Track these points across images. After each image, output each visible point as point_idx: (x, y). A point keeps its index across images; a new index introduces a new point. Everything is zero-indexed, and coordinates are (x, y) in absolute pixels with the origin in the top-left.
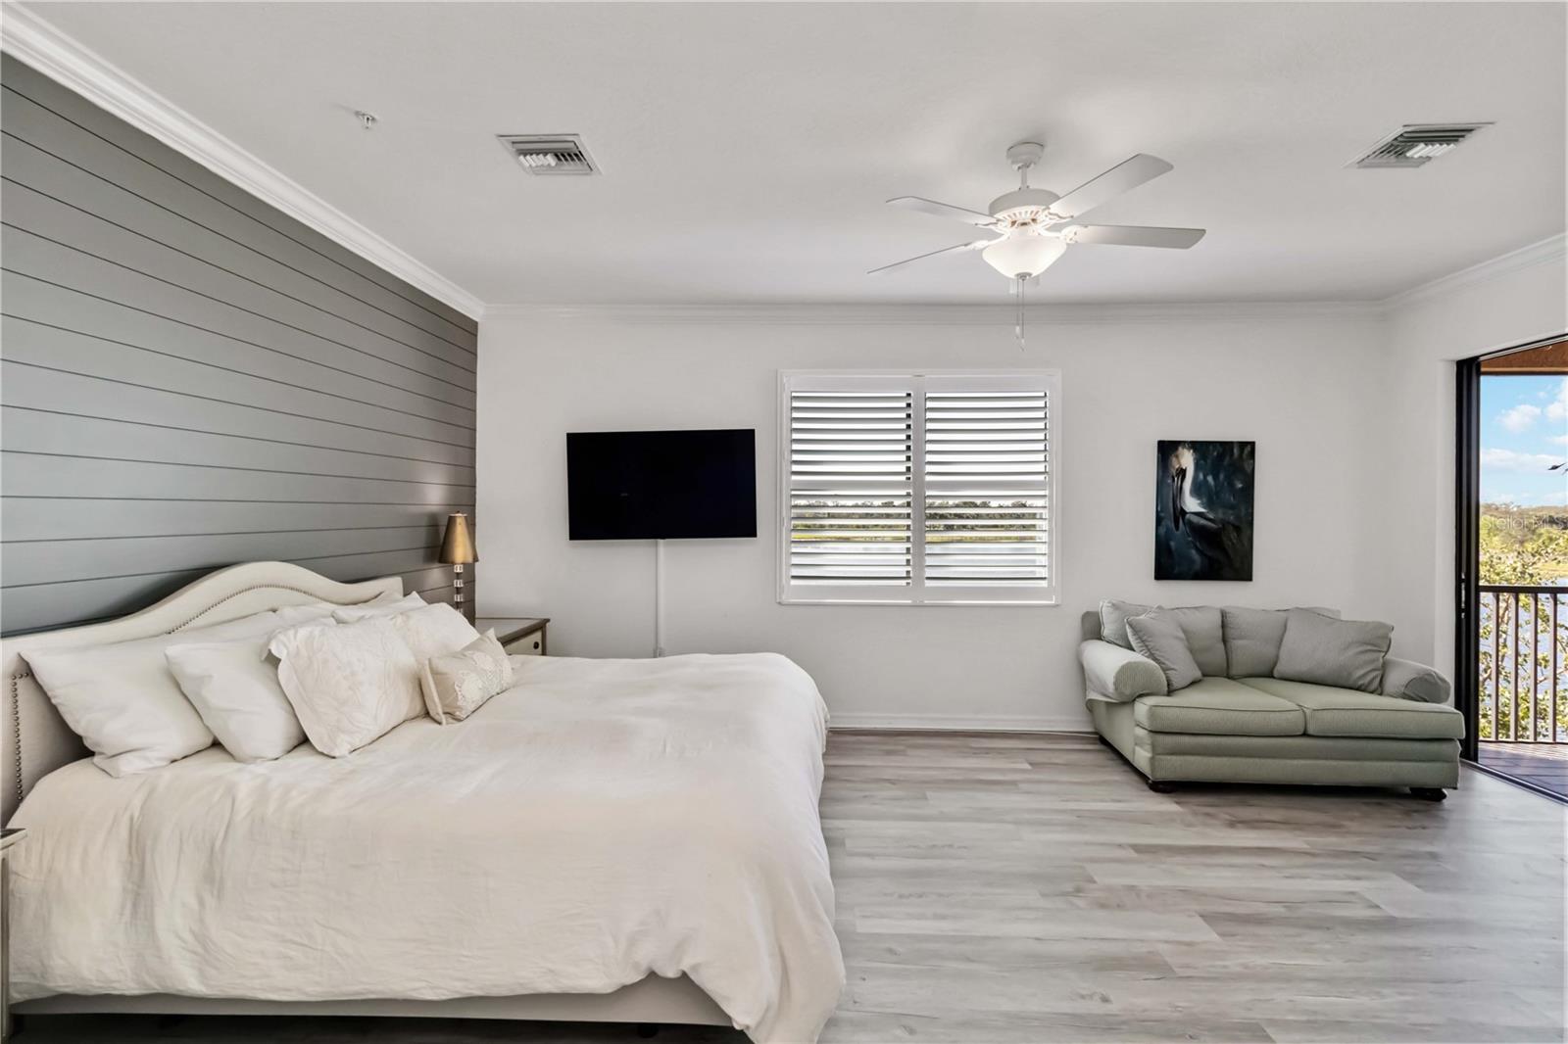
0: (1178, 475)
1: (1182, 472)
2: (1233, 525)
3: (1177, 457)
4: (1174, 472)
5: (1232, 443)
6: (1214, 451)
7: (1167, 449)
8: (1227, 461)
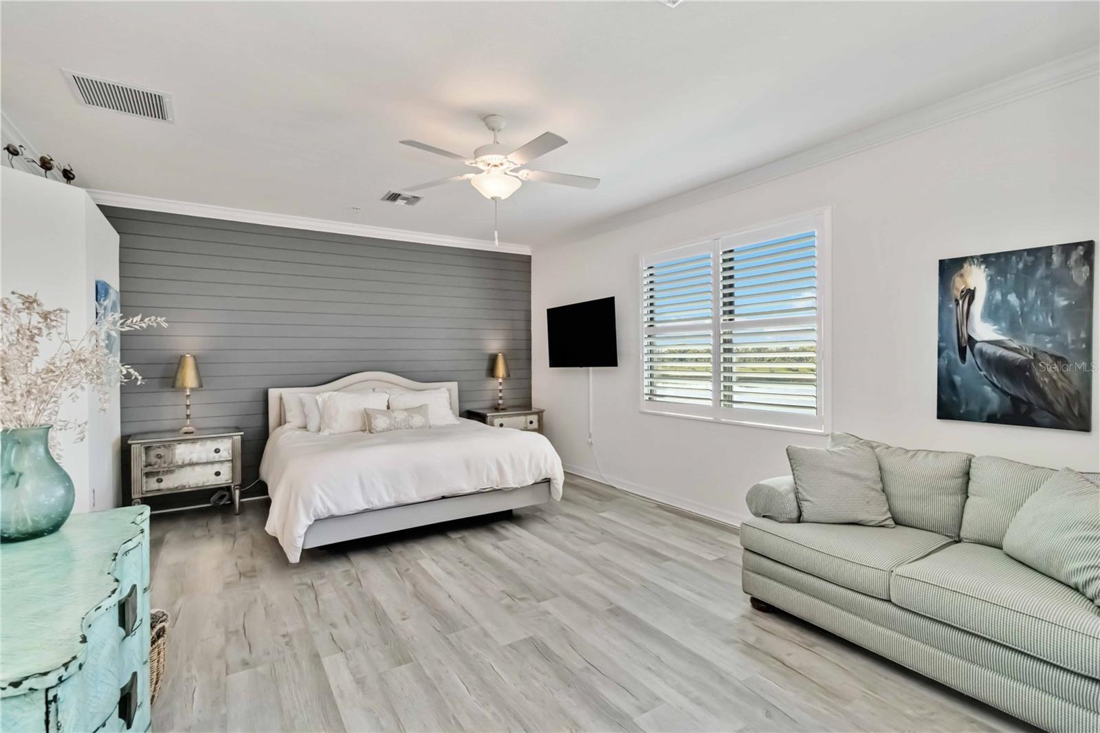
0: (963, 297)
1: (970, 294)
2: (1051, 356)
3: (962, 275)
4: (958, 295)
5: (1050, 248)
6: (1018, 263)
7: (949, 268)
8: (1041, 272)
